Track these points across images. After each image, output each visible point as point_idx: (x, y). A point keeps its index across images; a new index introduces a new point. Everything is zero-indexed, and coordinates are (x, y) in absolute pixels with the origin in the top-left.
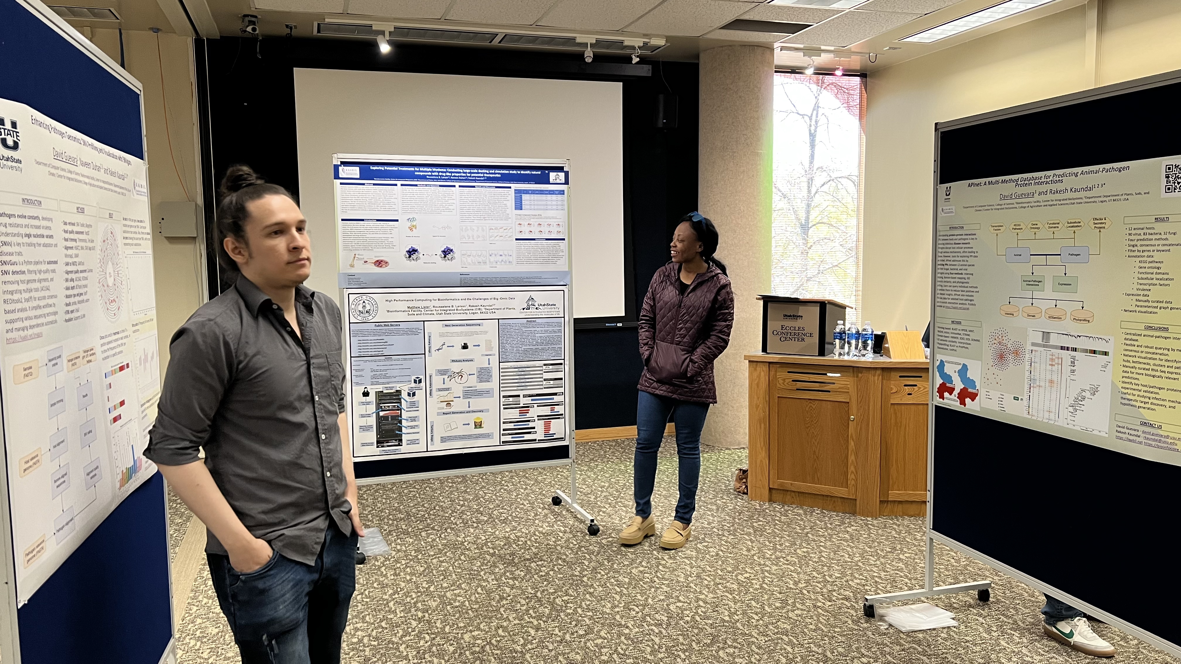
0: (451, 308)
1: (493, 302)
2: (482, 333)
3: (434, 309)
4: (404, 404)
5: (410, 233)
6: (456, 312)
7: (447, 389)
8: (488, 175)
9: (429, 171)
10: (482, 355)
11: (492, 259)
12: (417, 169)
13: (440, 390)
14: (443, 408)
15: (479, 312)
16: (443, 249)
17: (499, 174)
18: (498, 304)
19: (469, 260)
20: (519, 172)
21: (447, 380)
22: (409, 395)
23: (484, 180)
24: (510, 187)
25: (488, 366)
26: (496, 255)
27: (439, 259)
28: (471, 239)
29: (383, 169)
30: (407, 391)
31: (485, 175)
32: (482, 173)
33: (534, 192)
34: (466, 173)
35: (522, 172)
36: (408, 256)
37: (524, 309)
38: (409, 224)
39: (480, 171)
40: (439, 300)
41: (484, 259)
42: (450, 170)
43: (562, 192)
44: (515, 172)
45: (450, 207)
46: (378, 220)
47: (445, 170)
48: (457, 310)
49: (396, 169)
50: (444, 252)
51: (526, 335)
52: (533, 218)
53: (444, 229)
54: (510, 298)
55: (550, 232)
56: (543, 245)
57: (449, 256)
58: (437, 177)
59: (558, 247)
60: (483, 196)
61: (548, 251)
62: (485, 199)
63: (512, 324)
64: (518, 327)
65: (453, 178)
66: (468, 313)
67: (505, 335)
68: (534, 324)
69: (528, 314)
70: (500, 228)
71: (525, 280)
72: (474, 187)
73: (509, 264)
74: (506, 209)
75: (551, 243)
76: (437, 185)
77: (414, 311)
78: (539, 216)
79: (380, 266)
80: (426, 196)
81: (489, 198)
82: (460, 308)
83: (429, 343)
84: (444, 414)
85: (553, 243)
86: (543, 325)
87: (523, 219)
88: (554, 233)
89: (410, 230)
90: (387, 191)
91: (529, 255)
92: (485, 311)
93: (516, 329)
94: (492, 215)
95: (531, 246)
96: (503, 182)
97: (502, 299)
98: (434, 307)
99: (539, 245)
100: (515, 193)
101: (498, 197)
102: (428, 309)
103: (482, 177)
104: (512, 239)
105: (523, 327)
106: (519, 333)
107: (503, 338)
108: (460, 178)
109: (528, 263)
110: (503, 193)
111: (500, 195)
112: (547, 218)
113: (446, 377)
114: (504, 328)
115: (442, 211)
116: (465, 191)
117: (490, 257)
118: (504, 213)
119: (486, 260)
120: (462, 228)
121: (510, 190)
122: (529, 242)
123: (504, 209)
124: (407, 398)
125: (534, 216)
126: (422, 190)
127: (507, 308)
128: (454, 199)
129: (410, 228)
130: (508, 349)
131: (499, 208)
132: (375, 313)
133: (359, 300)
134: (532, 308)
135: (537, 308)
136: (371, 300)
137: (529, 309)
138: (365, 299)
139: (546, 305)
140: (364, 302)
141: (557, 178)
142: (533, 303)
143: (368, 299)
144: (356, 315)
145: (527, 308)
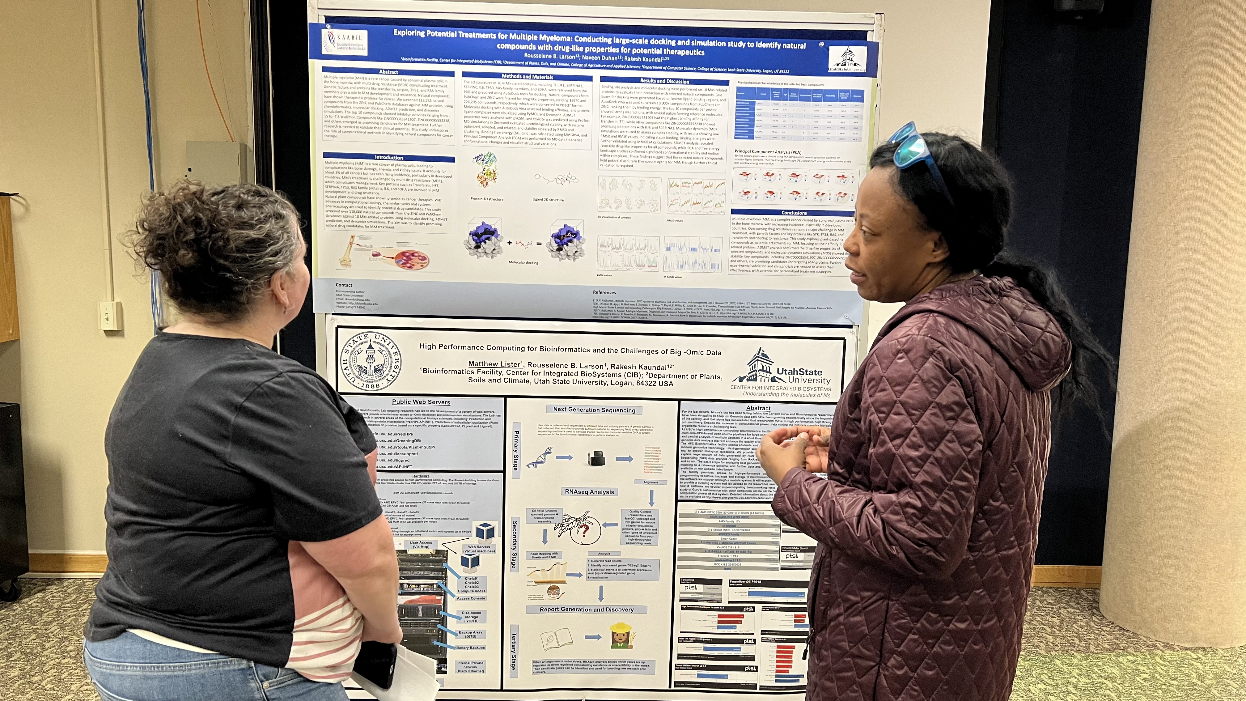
0: (569, 369)
1: (669, 358)
2: (636, 429)
3: (530, 369)
4: (452, 584)
5: (482, 191)
6: (579, 378)
7: (553, 555)
8: (673, 52)
9: (532, 42)
10: (637, 482)
11: (675, 256)
12: (504, 37)
13: (534, 556)
14: (540, 598)
15: (634, 380)
16: (556, 231)
17: (700, 48)
18: (680, 365)
19: (617, 258)
20: (751, 45)
21: (552, 534)
22: (464, 562)
23: (663, 64)
24: (726, 83)
25: (649, 507)
26: (681, 249)
27: (545, 254)
28: (623, 208)
29: (422, 35)
30: (460, 554)
31: (667, 51)
32: (658, 47)
33: (785, 95)
34: (619, 46)
35: (761, 45)
36: (473, 244)
37: (741, 379)
38: (478, 168)
39: (653, 42)
40: (542, 349)
41: (652, 256)
42: (582, 39)
43: (857, 96)
44: (741, 44)
45: (577, 130)
46: (407, 158)
47: (569, 39)
48: (583, 374)
49: (453, 35)
50: (558, 237)
51: (744, 440)
52: (781, 159)
53: (559, 182)
54: (709, 353)
55: (820, 194)
56: (799, 227)
57: (569, 248)
58: (550, 56)
59: (837, 233)
60: (659, 103)
61: (812, 242)
62: (662, 111)
63: (712, 414)
64: (725, 421)
65: (588, 58)
66: (609, 383)
67: (694, 439)
68: (765, 416)
69: (750, 391)
70: (695, 183)
71: (748, 310)
72: (637, 80)
73: (713, 271)
74: (713, 137)
75: (820, 223)
76: (549, 75)
77: (484, 373)
78: (794, 155)
79: (408, 265)
80: (521, 101)
81: (673, 109)
82: (590, 370)
83: (516, 446)
84: (542, 609)
85: (825, 223)
86: (786, 419)
87: (753, 162)
88: (832, 197)
89: (482, 183)
90: (431, 88)
91: (764, 250)
92: (649, 379)
93: (721, 425)
94: (678, 150)
95: (769, 229)
96: (712, 69)
97: (690, 352)
98: (530, 364)
99: (789, 227)
100: (738, 97)
101: (695, 107)
102: (515, 370)
103: (659, 56)
104: (723, 209)
105: (738, 422)
106: (727, 436)
107: (689, 445)
108: (604, 58)
109: (759, 269)
110: (710, 97)
111: (702, 102)
112: (814, 159)
113: (550, 527)
114: (692, 421)
115: (558, 137)
116: (614, 90)
117: (667, 253)
118: (708, 146)
119: (657, 259)
120: (604, 180)
121: (726, 90)
122: (764, 219)
123: (709, 136)
124: (459, 569)
125: (782, 155)
126: (513, 86)
127: (702, 376)
128: (590, 110)
129: (479, 177)
130: (698, 470)
131: (696, 134)
132: (393, 374)
133: (359, 342)
134: (763, 379)
135: (773, 379)
136: (385, 344)
137: (755, 380)
138: (374, 339)
139: (802, 372)
140: (370, 347)
141: (848, 61)
142: (768, 365)
143: (379, 341)
144: (352, 376)
145: (751, 376)
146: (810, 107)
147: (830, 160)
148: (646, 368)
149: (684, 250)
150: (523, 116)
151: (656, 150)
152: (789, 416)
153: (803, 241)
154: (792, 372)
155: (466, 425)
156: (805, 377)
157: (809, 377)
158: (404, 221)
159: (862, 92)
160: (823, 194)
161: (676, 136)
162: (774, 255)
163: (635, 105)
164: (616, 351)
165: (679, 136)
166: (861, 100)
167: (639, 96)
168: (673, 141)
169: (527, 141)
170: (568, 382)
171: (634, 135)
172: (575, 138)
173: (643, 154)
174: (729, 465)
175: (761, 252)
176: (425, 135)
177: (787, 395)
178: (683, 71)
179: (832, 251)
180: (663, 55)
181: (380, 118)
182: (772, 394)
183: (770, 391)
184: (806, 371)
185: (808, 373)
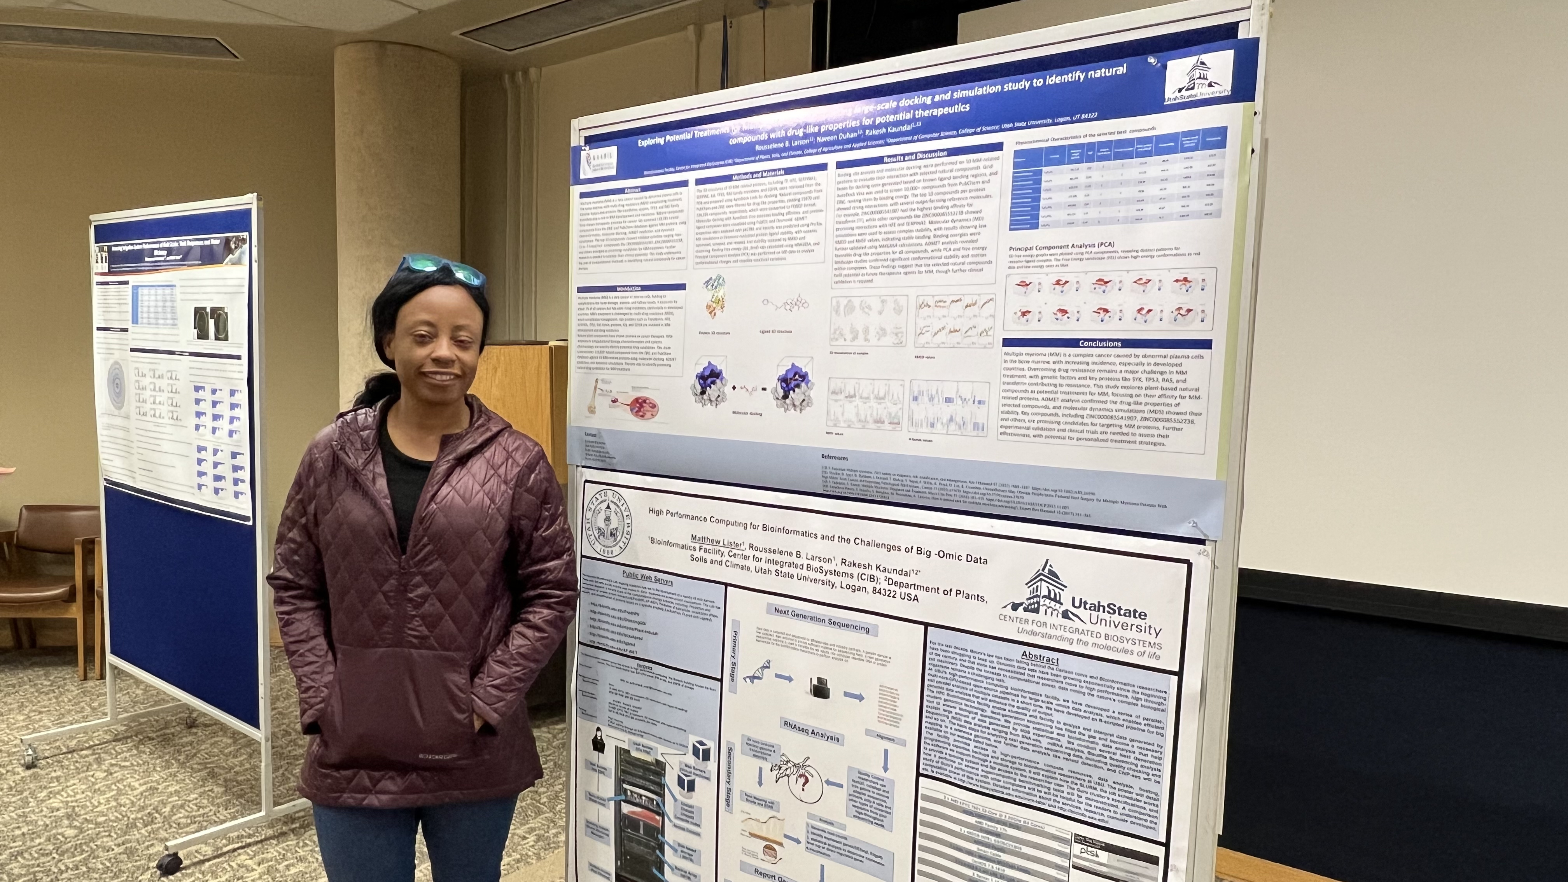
0: (794, 559)
1: (912, 561)
2: (870, 657)
3: (750, 553)
4: (670, 805)
5: (709, 324)
6: (804, 572)
7: (770, 805)
8: (927, 113)
9: (764, 130)
10: (868, 732)
11: (922, 411)
13: (749, 798)
14: (755, 856)
15: (870, 586)
16: (782, 372)
17: (964, 101)
18: (929, 572)
19: (850, 410)
20: (1038, 83)
21: (769, 776)
22: (681, 782)
23: (915, 132)
24: (998, 147)
25: (881, 773)
26: (931, 399)
27: (768, 402)
28: (860, 341)
29: (661, 141)
30: (677, 771)
33: (1090, 153)
34: (861, 116)
35: (1054, 79)
36: (699, 389)
37: (1015, 607)
38: (707, 296)
39: (903, 104)
40: (765, 528)
41: (894, 409)
44: (1024, 84)
45: (810, 238)
46: (644, 288)
48: (809, 567)
49: (689, 136)
50: (784, 380)
51: (1015, 704)
52: (1080, 256)
53: (788, 307)
54: (970, 558)
55: (1144, 312)
56: (1107, 367)
57: (796, 396)
58: (781, 145)
59: (1175, 377)
60: (906, 189)
61: (1130, 392)
62: (911, 199)
63: (972, 654)
64: (988, 669)
65: (824, 139)
66: (838, 585)
67: (945, 686)
68: (1050, 671)
69: (1029, 627)
70: (953, 301)
71: (1027, 499)
72: (879, 160)
73: (975, 433)
74: (978, 230)
75: (1144, 360)
76: (779, 170)
77: (706, 551)
78: (1103, 248)
79: (641, 414)
80: (752, 207)
81: (925, 195)
82: (816, 564)
83: (734, 651)
84: (756, 871)
85: (1152, 361)
86: (1083, 684)
87: (1036, 264)
88: (1165, 315)
89: (710, 313)
90: (668, 203)
91: (1051, 404)
92: (888, 587)
93: (983, 673)
94: (930, 254)
95: (1060, 370)
96: (979, 130)
97: (942, 554)
98: (751, 546)
99: (1091, 367)
100: (1016, 165)
101: (954, 189)
102: (737, 552)
103: (908, 122)
104: (990, 339)
105: (1008, 674)
106: (992, 693)
107: (938, 695)
108: (842, 136)
109: (1044, 433)
110: (975, 172)
111: (963, 180)
112: (1135, 254)
113: (767, 766)
114: (944, 659)
115: (788, 249)
116: (853, 178)
117: (914, 405)
118: (971, 245)
119: (900, 413)
120: (838, 302)
121: (998, 158)
122: (1052, 354)
123: (973, 230)
124: (676, 790)
125: (1083, 250)
126: (743, 190)
127: (958, 592)
128: (824, 209)
129: (708, 307)
130: (948, 735)
131: (955, 228)
132: (625, 540)
133: (600, 500)
134: (1049, 611)
135: (1065, 615)
136: (620, 505)
137: (1037, 611)
138: (611, 498)
139: (1113, 609)
140: (608, 507)
141: (1197, 81)
142: (1057, 590)
143: (615, 500)
144: (593, 537)
145: (1031, 604)
146: (1132, 168)
147: (1163, 252)
148: (885, 571)
149: (936, 400)
150: (752, 226)
151: (903, 256)
152: (1088, 679)
153: (1115, 391)
154: (1097, 607)
155: (686, 613)
156: (1116, 618)
157: (1123, 619)
158: (639, 361)
159: (1223, 132)
160: (1150, 311)
161: (927, 233)
162: (1067, 412)
163: (878, 196)
164: (848, 541)
165: (931, 234)
166: (1222, 144)
167: (881, 182)
168: (923, 241)
169: (756, 257)
170: (792, 576)
171: (875, 237)
172: (806, 248)
173: (886, 264)
174: (993, 738)
175: (1046, 407)
176: (660, 260)
177: (1086, 644)
178: (940, 138)
179: (1166, 409)
180: (914, 120)
181: (623, 244)
182: (1062, 639)
183: (1059, 633)
184: (1120, 609)
185: (1122, 612)
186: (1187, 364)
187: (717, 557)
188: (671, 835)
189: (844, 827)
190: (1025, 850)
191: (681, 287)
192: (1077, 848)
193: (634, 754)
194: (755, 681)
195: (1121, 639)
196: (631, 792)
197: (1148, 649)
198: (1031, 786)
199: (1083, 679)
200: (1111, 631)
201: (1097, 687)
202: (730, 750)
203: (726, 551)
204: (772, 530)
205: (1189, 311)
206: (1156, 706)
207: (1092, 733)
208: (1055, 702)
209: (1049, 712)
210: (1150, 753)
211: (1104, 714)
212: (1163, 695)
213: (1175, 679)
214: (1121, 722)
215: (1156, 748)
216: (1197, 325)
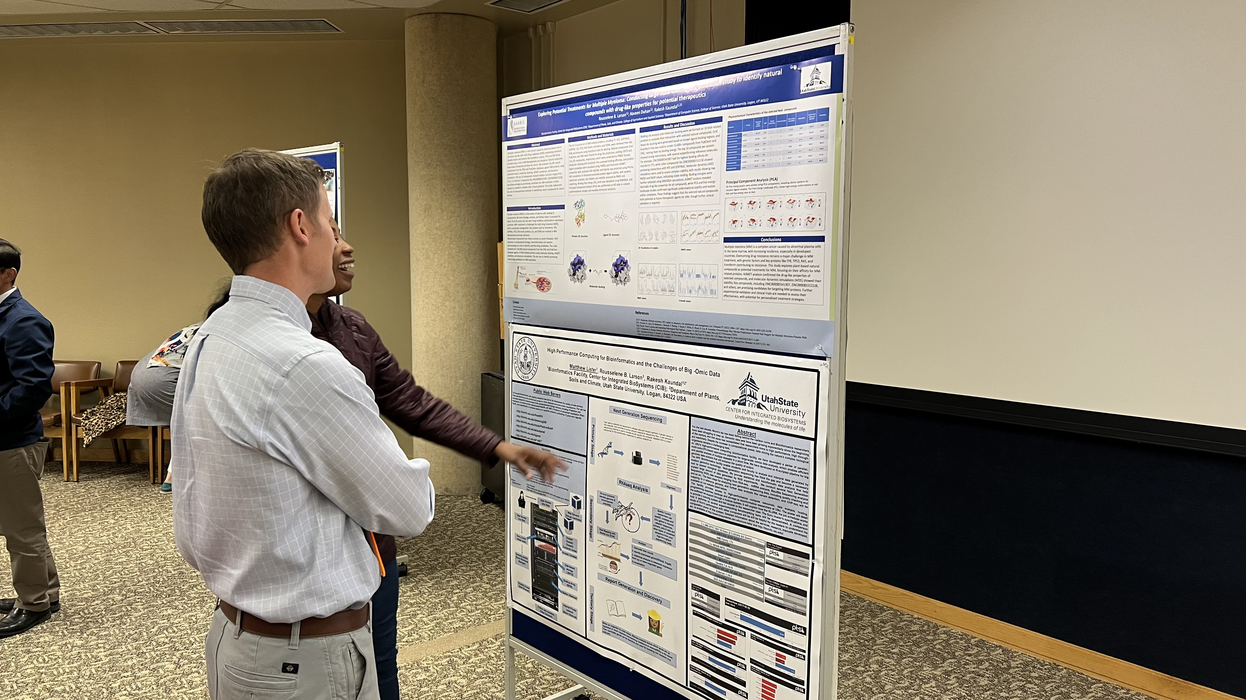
0: (623, 378)
1: (684, 376)
2: (664, 437)
3: (600, 375)
4: (560, 539)
5: (577, 231)
6: (629, 386)
7: (612, 535)
8: (685, 97)
9: (604, 107)
10: (663, 485)
11: (686, 282)
12: (589, 106)
13: (602, 531)
14: (606, 569)
15: (661, 392)
16: (615, 260)
17: (704, 90)
18: (692, 382)
19: (649, 283)
21: (612, 516)
22: (566, 524)
23: (680, 109)
24: (720, 119)
25: (668, 510)
26: (690, 276)
27: (607, 279)
28: (654, 240)
29: (550, 113)
30: (564, 517)
31: (681, 97)
32: (675, 95)
33: (766, 123)
34: (653, 99)
35: (747, 77)
36: (572, 272)
38: (576, 212)
40: (608, 359)
41: (671, 282)
42: (631, 99)
43: (822, 115)
45: (628, 176)
46: (543, 208)
47: (624, 100)
48: (631, 383)
49: (565, 111)
50: (616, 265)
51: (735, 462)
52: (761, 186)
53: (617, 220)
54: (712, 373)
55: (792, 220)
56: (774, 254)
57: (622, 275)
58: (612, 117)
59: (808, 259)
60: (676, 145)
61: (786, 268)
62: (677, 151)
63: (714, 433)
64: (721, 441)
65: (634, 113)
66: (646, 393)
67: (701, 454)
68: (752, 441)
69: (741, 414)
70: (699, 215)
71: (739, 335)
72: (660, 127)
73: (711, 296)
74: (711, 171)
75: (792, 249)
76: (612, 133)
77: (578, 374)
78: (772, 182)
79: (542, 288)
80: (597, 156)
81: (685, 149)
82: (634, 380)
83: (593, 437)
84: (607, 578)
85: (796, 249)
86: (767, 448)
87: (740, 191)
88: (802, 222)
89: (577, 223)
90: (554, 153)
91: (748, 277)
92: (671, 393)
93: (719, 444)
94: (688, 186)
95: (752, 256)
96: (711, 108)
97: (698, 372)
98: (601, 371)
99: (767, 254)
100: (729, 131)
101: (699, 145)
102: (594, 375)
103: (676, 103)
104: (717, 238)
105: (731, 444)
106: (723, 456)
107: (697, 459)
108: (643, 111)
109: (746, 295)
110: (709, 135)
111: (703, 140)
112: (787, 185)
113: (610, 510)
114: (699, 436)
115: (617, 183)
116: (649, 138)
117: (681, 280)
118: (708, 180)
119: (674, 285)
120: (642, 216)
121: (720, 127)
122: (748, 247)
123: (708, 171)
124: (563, 528)
125: (762, 182)
126: (593, 145)
127: (706, 395)
128: (634, 157)
129: (576, 219)
130: (703, 484)
131: (699, 169)
132: (535, 369)
133: (522, 344)
134: (751, 404)
135: (759, 406)
136: (532, 347)
137: (744, 404)
138: (527, 343)
139: (782, 401)
140: (526, 349)
141: (815, 80)
142: (755, 391)
143: (529, 344)
144: (518, 368)
145: (741, 400)
146: (785, 132)
147: (801, 183)
148: (669, 383)
149: (692, 276)
150: (598, 168)
151: (674, 187)
152: (770, 445)
153: (779, 268)
154: (773, 401)
155: (568, 415)
156: (783, 406)
157: (786, 407)
158: (540, 255)
159: (827, 110)
160: (795, 219)
161: (686, 173)
162: (756, 282)
163: (661, 149)
164: (650, 365)
165: (688, 173)
166: (827, 118)
167: (663, 141)
168: (684, 178)
169: (601, 188)
170: (622, 389)
171: (660, 175)
172: (625, 182)
173: (666, 192)
174: (724, 484)
175: (746, 279)
176: (551, 190)
177: (769, 423)
178: (692, 113)
179: (804, 278)
180: (678, 102)
181: (531, 180)
182: (756, 421)
183: (756, 417)
184: (785, 401)
185: (786, 403)
186: (813, 251)
187: (584, 378)
188: (562, 559)
189: (651, 546)
190: (743, 554)
191: (562, 207)
192: (768, 550)
193: (541, 507)
194: (604, 455)
195: (786, 420)
196: (540, 532)
197: (800, 425)
198: (744, 514)
199: (768, 445)
200: (781, 415)
201: (775, 450)
202: (591, 500)
203: (588, 374)
204: (612, 360)
205: (813, 219)
206: (803, 460)
207: (773, 479)
208: (754, 460)
209: (751, 466)
210: (802, 489)
211: (778, 465)
212: (807, 453)
213: (812, 442)
214: (787, 471)
215: (804, 486)
216: (817, 227)
